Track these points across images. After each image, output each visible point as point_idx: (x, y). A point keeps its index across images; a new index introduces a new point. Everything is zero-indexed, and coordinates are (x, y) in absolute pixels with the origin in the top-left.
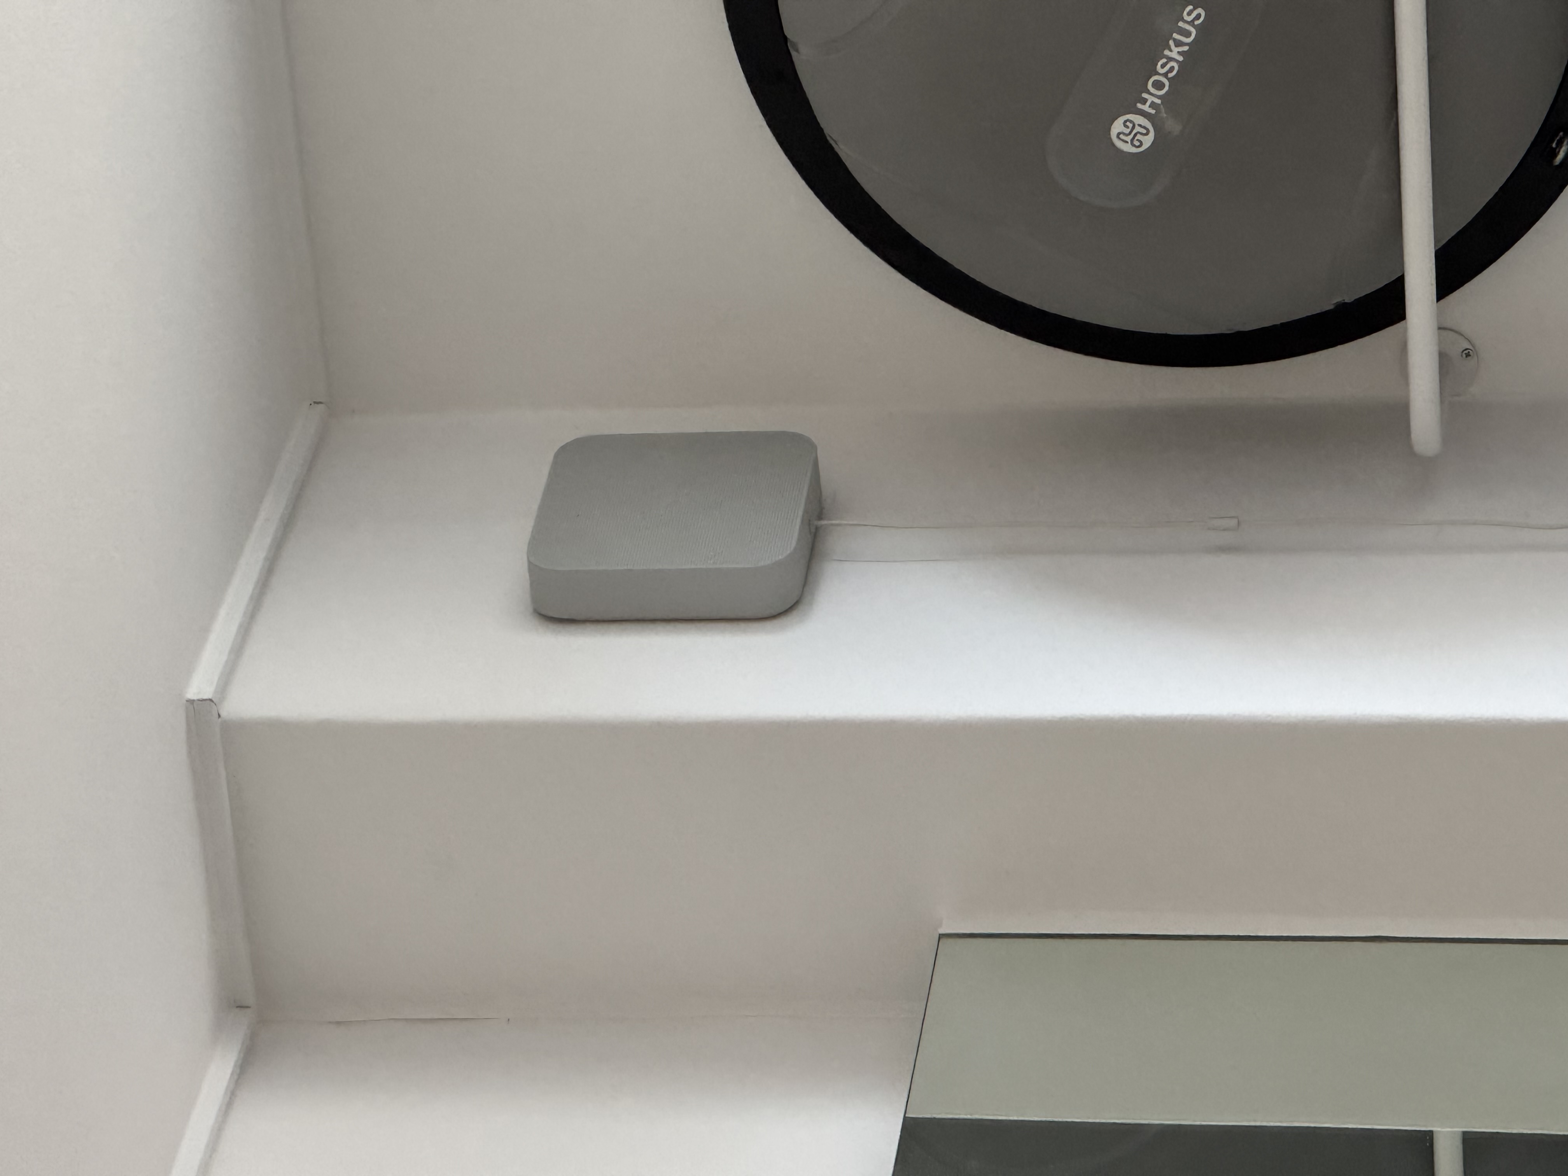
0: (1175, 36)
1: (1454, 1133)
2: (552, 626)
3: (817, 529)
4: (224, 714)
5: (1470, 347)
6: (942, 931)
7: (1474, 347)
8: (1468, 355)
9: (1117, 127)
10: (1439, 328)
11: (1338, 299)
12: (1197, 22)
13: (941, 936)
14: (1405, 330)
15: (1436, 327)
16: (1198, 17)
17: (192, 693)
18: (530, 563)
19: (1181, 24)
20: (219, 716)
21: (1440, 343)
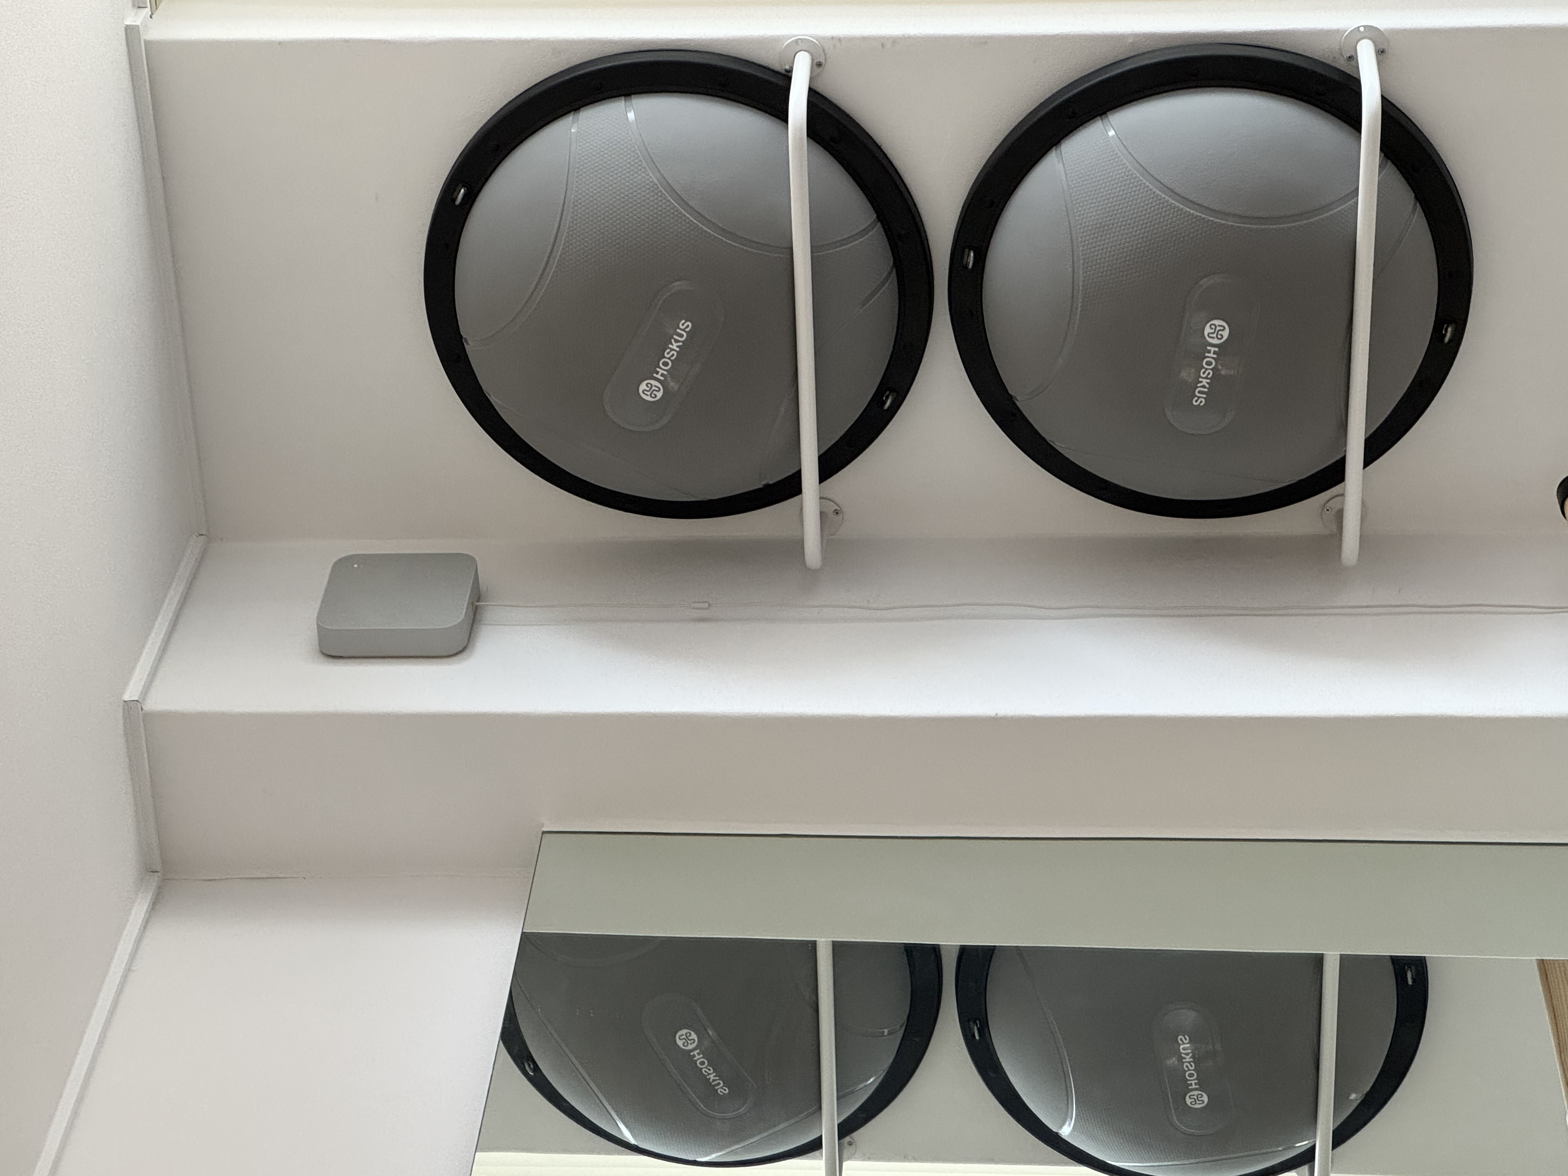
0: (675, 337)
1: (826, 942)
2: (331, 660)
3: (477, 607)
4: (145, 708)
5: (839, 509)
6: (545, 829)
7: (839, 507)
8: (837, 513)
9: (643, 386)
10: (821, 498)
11: (765, 482)
12: (687, 330)
13: (544, 833)
14: (802, 498)
15: (818, 497)
16: (688, 326)
17: (126, 697)
18: (318, 626)
19: (678, 331)
20: (142, 709)
21: (821, 506)
